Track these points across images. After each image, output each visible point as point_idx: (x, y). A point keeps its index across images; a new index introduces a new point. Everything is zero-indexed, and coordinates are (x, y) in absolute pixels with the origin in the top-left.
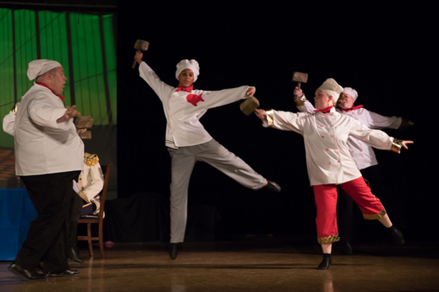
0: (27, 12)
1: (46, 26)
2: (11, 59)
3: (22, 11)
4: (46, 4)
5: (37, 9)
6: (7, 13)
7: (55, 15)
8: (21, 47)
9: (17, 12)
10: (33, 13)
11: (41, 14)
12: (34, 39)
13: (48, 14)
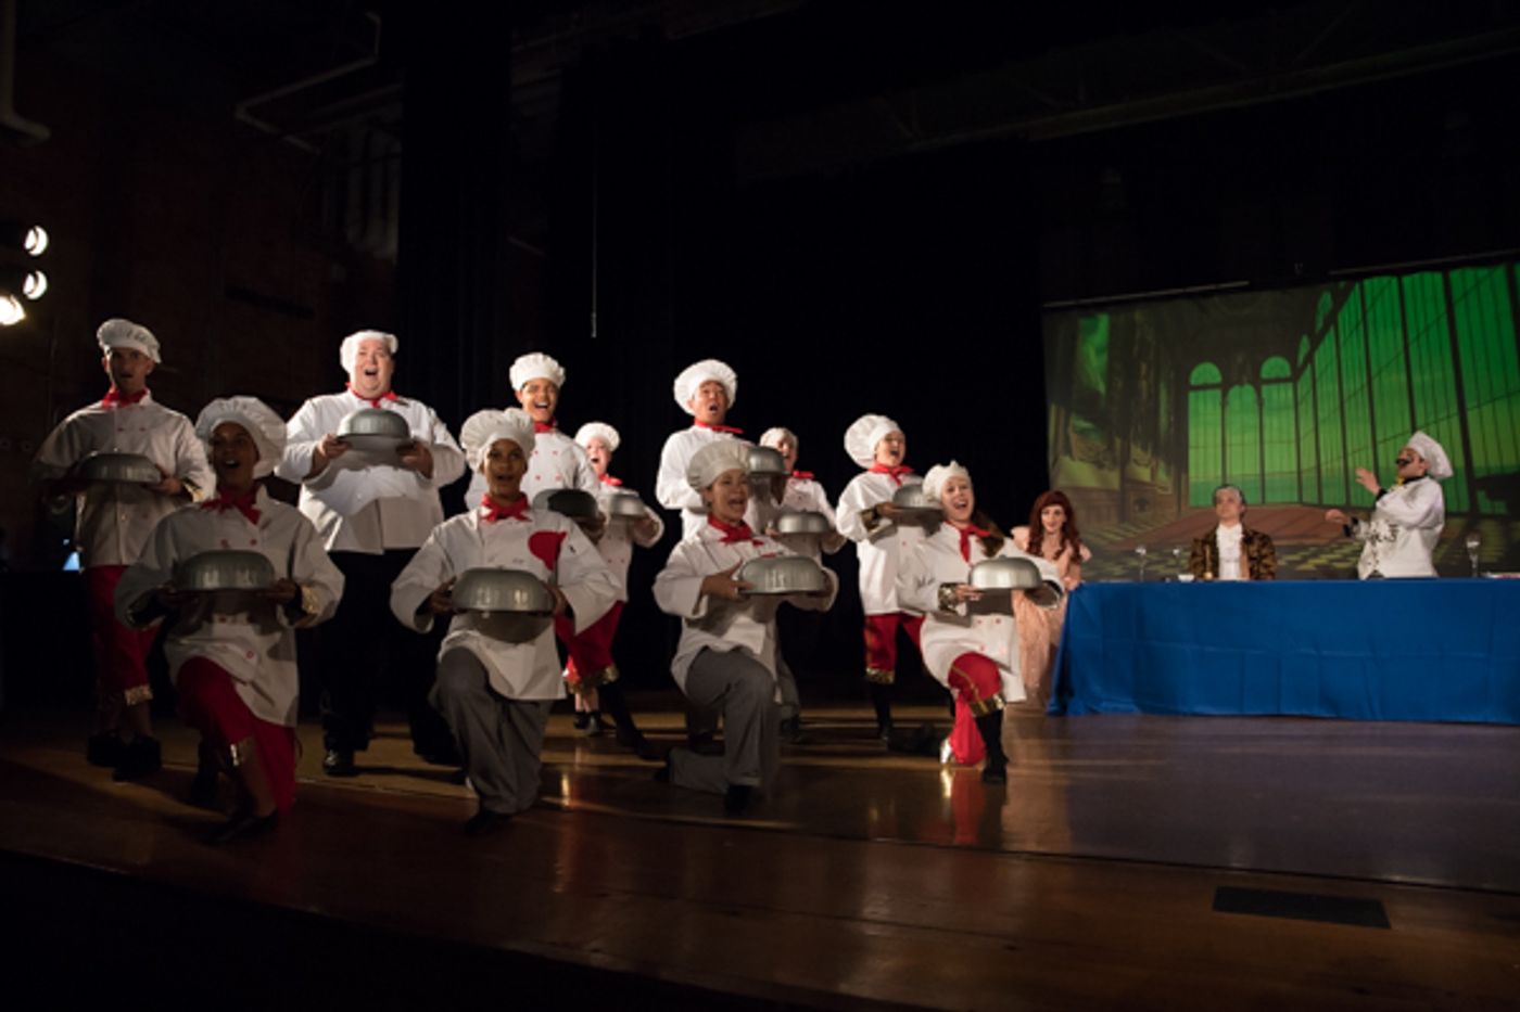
0: (1428, 276)
1: (1465, 295)
2: (1402, 358)
3: (1417, 276)
4: (1463, 257)
5: (1444, 269)
6: (1390, 283)
7: (1483, 272)
8: (1418, 337)
9: (1407, 280)
10: (1438, 277)
11: (1455, 275)
12: (1444, 321)
13: (1470, 273)
